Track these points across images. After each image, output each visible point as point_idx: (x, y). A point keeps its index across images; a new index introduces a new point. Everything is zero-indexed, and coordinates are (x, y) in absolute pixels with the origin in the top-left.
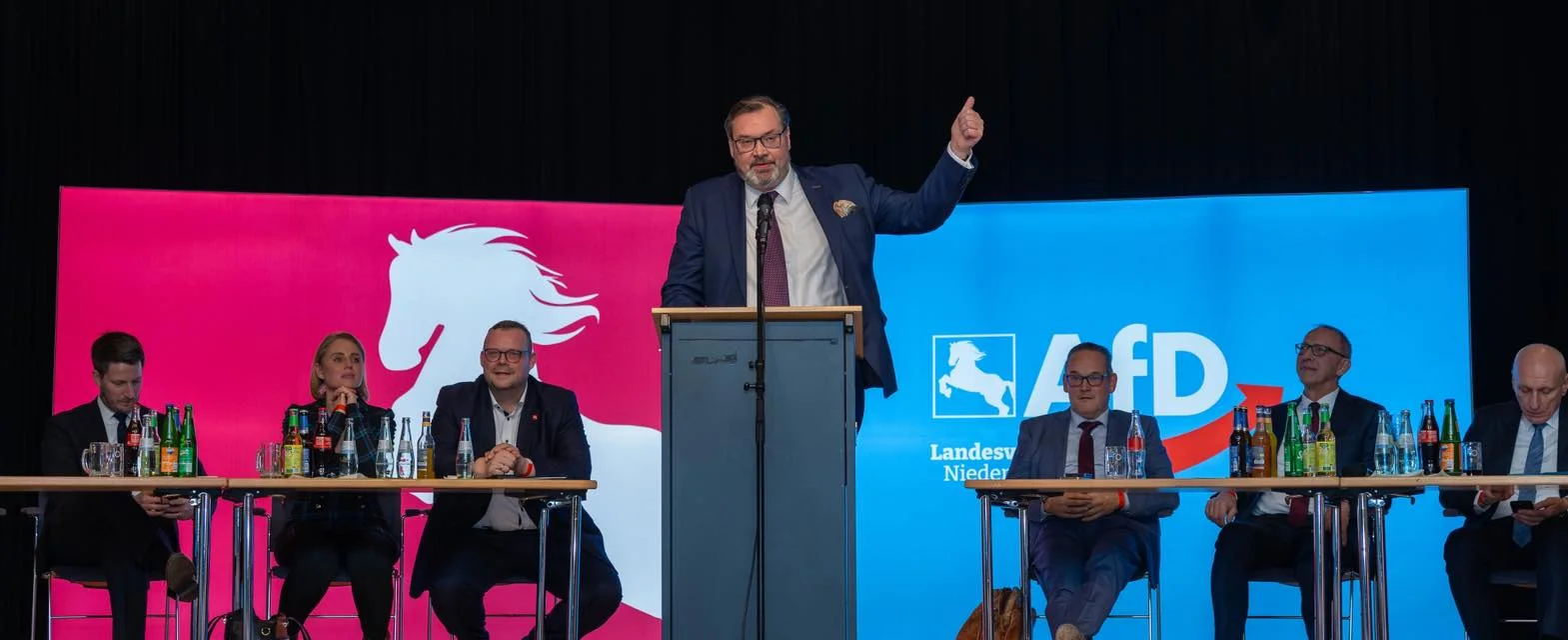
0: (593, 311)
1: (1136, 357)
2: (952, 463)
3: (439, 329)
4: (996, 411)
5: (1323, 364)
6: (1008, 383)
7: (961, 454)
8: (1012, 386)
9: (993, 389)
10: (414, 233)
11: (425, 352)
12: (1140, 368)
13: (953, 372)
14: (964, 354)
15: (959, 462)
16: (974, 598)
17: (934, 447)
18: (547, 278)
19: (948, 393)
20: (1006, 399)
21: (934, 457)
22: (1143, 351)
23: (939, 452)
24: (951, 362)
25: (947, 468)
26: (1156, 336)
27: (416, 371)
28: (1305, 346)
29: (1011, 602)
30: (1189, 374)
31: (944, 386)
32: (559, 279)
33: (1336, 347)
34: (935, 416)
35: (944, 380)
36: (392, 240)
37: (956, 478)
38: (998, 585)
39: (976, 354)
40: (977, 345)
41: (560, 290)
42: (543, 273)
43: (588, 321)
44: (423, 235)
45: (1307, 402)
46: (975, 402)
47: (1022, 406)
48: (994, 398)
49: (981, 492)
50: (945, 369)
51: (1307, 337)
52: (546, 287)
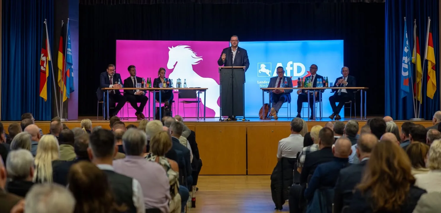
0: (202, 59)
1: (291, 67)
2: (261, 84)
3: (177, 62)
4: (268, 75)
5: (313, 70)
6: (270, 71)
7: (262, 82)
8: (271, 71)
9: (268, 72)
10: (172, 47)
11: (174, 66)
12: (291, 68)
13: (261, 69)
14: (263, 66)
15: (262, 84)
16: (262, 105)
17: (258, 81)
18: (194, 54)
19: (260, 72)
20: (270, 73)
21: (258, 83)
22: (292, 66)
23: (259, 82)
24: (261, 67)
25: (260, 85)
26: (294, 63)
27: (173, 69)
28: (311, 68)
29: (267, 105)
30: (299, 70)
31: (260, 71)
32: (196, 54)
33: (315, 67)
34: (258, 76)
35: (260, 70)
36: (169, 48)
37: (261, 86)
38: (265, 103)
39: (265, 66)
40: (265, 65)
41: (196, 56)
42: (194, 53)
43: (201, 61)
44: (174, 47)
45: (312, 76)
46: (265, 74)
47: (272, 75)
48: (268, 73)
49: (263, 90)
50: (260, 68)
51: (311, 66)
52: (194, 55)
